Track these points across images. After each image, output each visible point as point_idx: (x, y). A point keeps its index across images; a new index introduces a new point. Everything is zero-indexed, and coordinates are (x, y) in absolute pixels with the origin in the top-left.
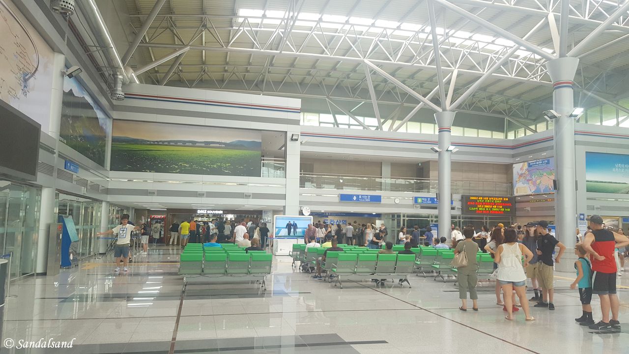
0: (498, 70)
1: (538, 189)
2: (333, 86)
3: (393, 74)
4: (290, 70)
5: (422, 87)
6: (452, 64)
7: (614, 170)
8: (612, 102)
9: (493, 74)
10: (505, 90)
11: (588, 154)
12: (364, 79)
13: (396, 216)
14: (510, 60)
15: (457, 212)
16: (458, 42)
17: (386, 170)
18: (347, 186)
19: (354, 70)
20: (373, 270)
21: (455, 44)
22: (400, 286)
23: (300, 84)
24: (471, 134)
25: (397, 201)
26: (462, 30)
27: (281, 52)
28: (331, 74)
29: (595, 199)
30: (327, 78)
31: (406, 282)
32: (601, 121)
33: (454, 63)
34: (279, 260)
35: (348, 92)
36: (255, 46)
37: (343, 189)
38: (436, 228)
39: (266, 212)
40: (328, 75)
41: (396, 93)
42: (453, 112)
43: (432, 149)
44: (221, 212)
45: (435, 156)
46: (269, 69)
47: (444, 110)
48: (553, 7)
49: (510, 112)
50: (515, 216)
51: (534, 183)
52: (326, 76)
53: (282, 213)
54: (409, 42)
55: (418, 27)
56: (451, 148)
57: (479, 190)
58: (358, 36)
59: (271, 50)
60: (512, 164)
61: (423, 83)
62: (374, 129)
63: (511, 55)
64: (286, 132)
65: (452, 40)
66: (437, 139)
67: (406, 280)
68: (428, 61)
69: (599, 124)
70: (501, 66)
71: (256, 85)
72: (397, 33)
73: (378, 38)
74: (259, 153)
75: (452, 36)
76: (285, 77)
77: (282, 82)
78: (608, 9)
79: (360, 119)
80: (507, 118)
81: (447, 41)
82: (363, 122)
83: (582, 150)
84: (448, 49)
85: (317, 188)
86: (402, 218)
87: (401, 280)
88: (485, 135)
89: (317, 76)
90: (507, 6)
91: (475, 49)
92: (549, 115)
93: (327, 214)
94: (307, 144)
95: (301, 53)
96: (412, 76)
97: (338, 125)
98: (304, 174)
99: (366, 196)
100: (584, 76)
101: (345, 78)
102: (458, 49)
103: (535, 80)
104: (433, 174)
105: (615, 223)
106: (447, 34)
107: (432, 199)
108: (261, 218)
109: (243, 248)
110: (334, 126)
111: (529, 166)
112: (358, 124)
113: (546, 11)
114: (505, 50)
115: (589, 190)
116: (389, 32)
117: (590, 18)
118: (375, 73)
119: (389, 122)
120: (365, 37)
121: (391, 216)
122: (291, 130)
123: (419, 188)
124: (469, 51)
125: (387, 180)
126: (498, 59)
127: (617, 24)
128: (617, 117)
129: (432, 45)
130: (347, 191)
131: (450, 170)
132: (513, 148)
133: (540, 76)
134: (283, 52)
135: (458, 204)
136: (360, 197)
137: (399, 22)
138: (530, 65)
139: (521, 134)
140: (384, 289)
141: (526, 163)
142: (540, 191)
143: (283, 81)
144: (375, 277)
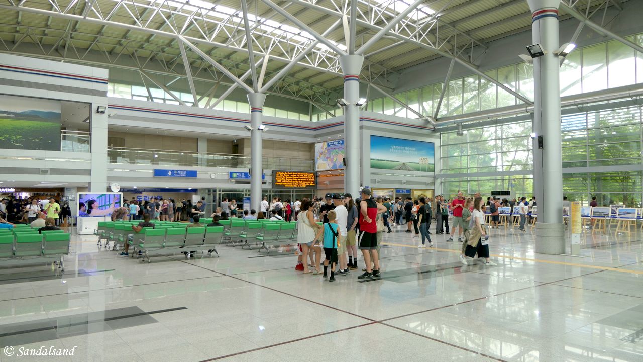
0: (303, 59)
1: (335, 165)
2: (146, 58)
3: (209, 53)
4: (96, 37)
5: (237, 68)
6: (264, 50)
7: (391, 150)
8: (391, 95)
9: (299, 62)
10: (310, 77)
11: (373, 137)
12: (179, 55)
13: (212, 191)
14: (314, 52)
15: (268, 186)
16: (269, 30)
17: (203, 146)
18: (162, 161)
19: (169, 44)
20: (182, 244)
21: (266, 31)
22: (209, 257)
23: (110, 53)
24: (282, 115)
25: (213, 177)
26: (272, 20)
27: (85, 18)
28: (144, 46)
29: (378, 174)
30: (140, 50)
31: (214, 253)
32: (383, 111)
33: (265, 49)
34: (84, 240)
35: (164, 67)
36: (53, 8)
37: (158, 164)
38: (248, 201)
39: (69, 189)
40: (141, 47)
41: (213, 72)
42: (264, 95)
43: (245, 127)
44: (13, 190)
45: (248, 134)
46: (71, 34)
47: (256, 91)
48: (347, 9)
49: (314, 98)
50: (316, 189)
51: (332, 160)
52: (139, 48)
53: (88, 189)
54: (224, 24)
55: (232, 11)
56: (262, 127)
57: (287, 166)
58: (172, 11)
59: (74, 14)
60: (315, 143)
61: (238, 64)
62: (190, 105)
63: (314, 47)
64: (91, 103)
65: (263, 27)
66: (249, 118)
67: (214, 250)
68: (242, 44)
69: (381, 112)
70: (306, 56)
71: (56, 50)
72: (212, 13)
73: (193, 16)
74: (57, 125)
75: (262, 23)
76: (91, 44)
77: (88, 49)
78: (388, 18)
79: (176, 94)
80: (311, 103)
81: (259, 27)
82: (179, 98)
83: (367, 134)
84: (260, 35)
85: (131, 163)
86: (218, 193)
87: (210, 251)
88: (294, 117)
89: (128, 47)
90: (309, 4)
91: (284, 38)
92: (341, 103)
93: (140, 190)
94: (116, 117)
95: (110, 22)
96: (228, 57)
97: (152, 98)
98: (113, 149)
99: (182, 171)
100: (371, 72)
101: (159, 51)
102: (269, 36)
103: (333, 71)
104: (247, 150)
105: (391, 193)
106: (259, 21)
107: (246, 174)
108: (63, 196)
109: (36, 229)
110: (148, 100)
111: (328, 145)
112: (173, 99)
113: (341, 13)
114: (309, 42)
115: (373, 167)
116: (204, 12)
117: (375, 24)
118: (191, 50)
119: (206, 99)
120: (180, 13)
121: (207, 191)
122: (96, 101)
123: (235, 163)
124: (279, 39)
125: (203, 156)
126: (304, 49)
127: (393, 32)
128: (395, 108)
129: (244, 29)
130: (162, 166)
131: (261, 147)
132: (316, 129)
133: (338, 68)
134: (87, 18)
135: (268, 179)
136: (175, 172)
137: (213, 3)
138: (330, 58)
139: (323, 117)
140: (194, 260)
141: (326, 143)
142: (336, 168)
143: (89, 47)
144: (184, 250)
